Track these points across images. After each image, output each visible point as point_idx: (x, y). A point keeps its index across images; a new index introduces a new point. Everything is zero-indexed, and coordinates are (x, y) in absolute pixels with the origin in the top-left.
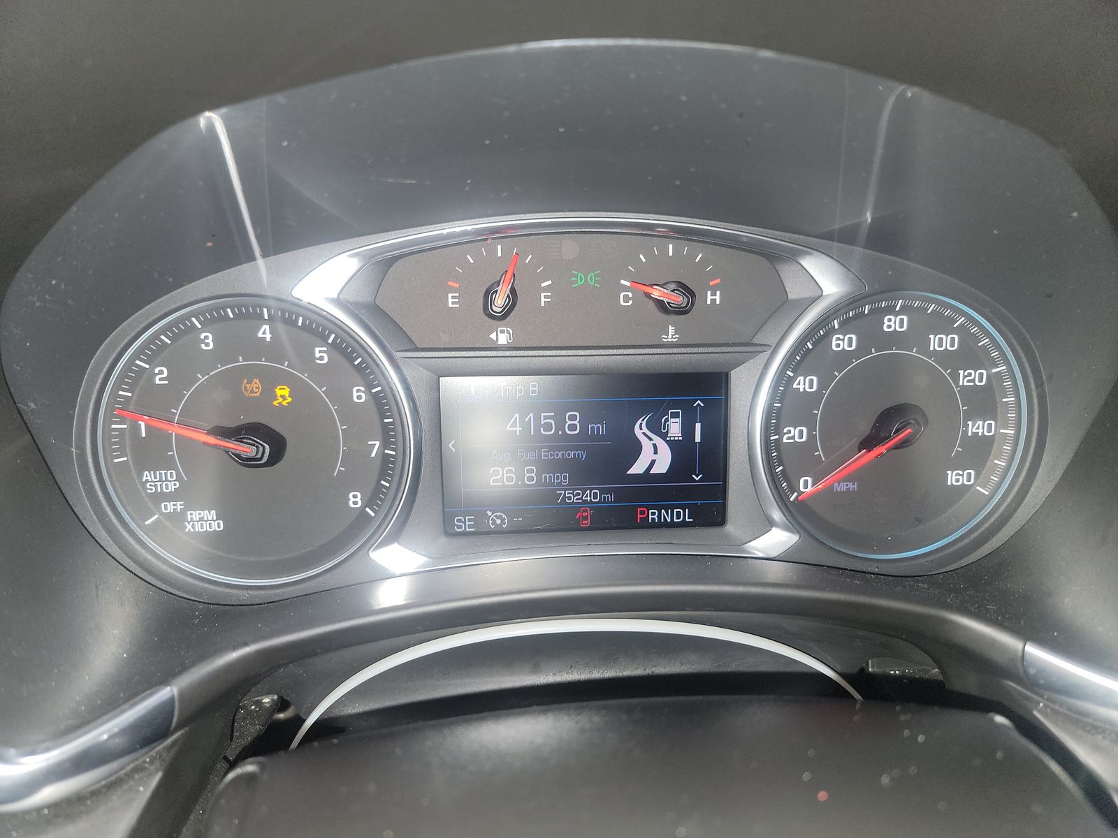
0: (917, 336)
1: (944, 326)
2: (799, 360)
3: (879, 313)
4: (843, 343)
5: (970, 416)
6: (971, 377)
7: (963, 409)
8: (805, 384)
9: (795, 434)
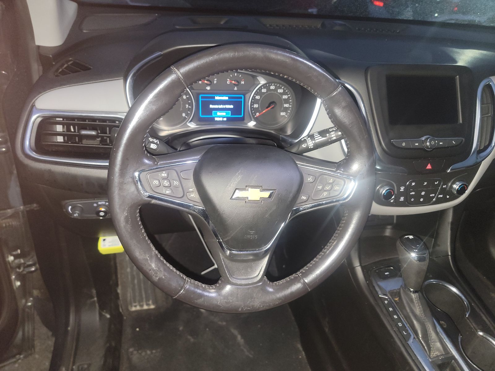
0: (276, 90)
1: (281, 88)
2: (256, 93)
3: (270, 86)
4: (264, 90)
5: (284, 103)
6: (285, 97)
7: (283, 102)
8: (258, 97)
9: (256, 106)
